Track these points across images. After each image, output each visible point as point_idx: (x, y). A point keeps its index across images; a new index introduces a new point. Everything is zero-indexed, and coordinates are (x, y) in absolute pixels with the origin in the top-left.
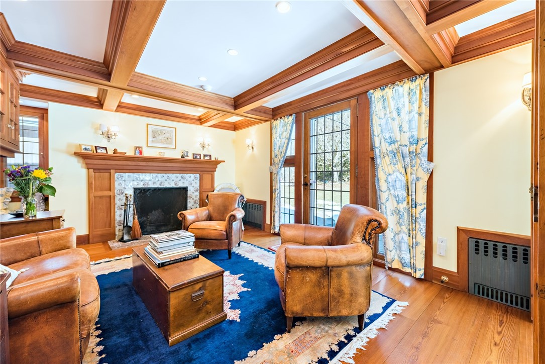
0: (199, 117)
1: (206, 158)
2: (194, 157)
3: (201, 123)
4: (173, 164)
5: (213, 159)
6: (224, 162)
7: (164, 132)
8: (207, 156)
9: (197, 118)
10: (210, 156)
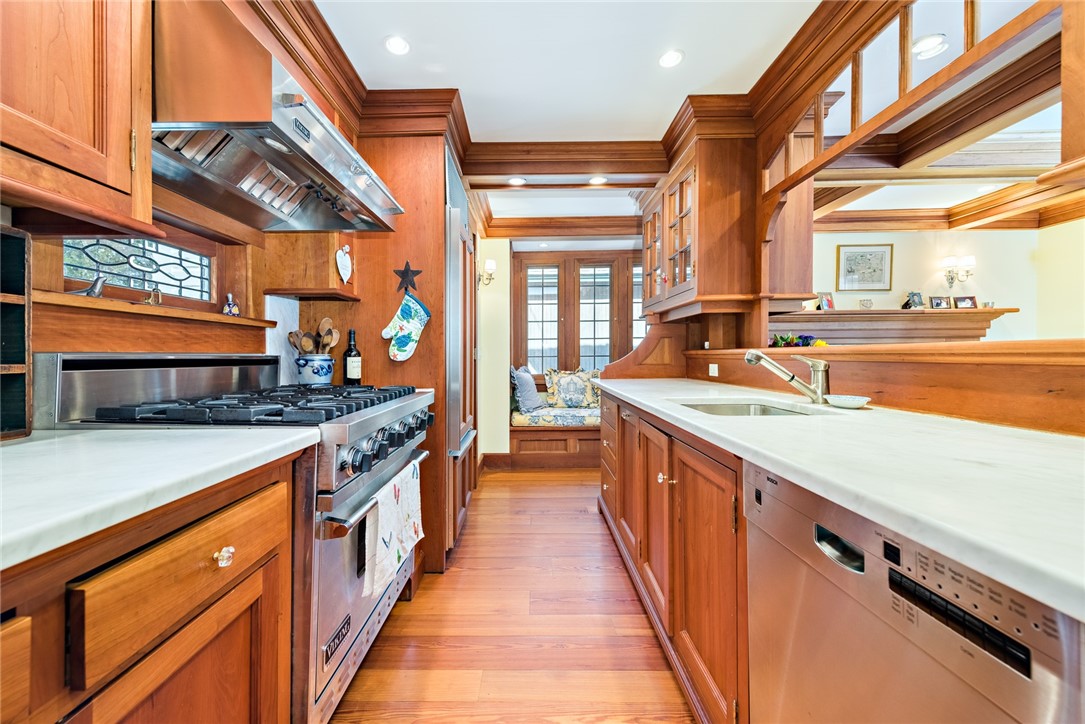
0: (948, 210)
1: (961, 305)
2: (934, 304)
3: (951, 224)
4: (888, 323)
5: (980, 307)
6: (1017, 310)
7: (869, 257)
8: (963, 299)
9: (941, 213)
10: (972, 299)
